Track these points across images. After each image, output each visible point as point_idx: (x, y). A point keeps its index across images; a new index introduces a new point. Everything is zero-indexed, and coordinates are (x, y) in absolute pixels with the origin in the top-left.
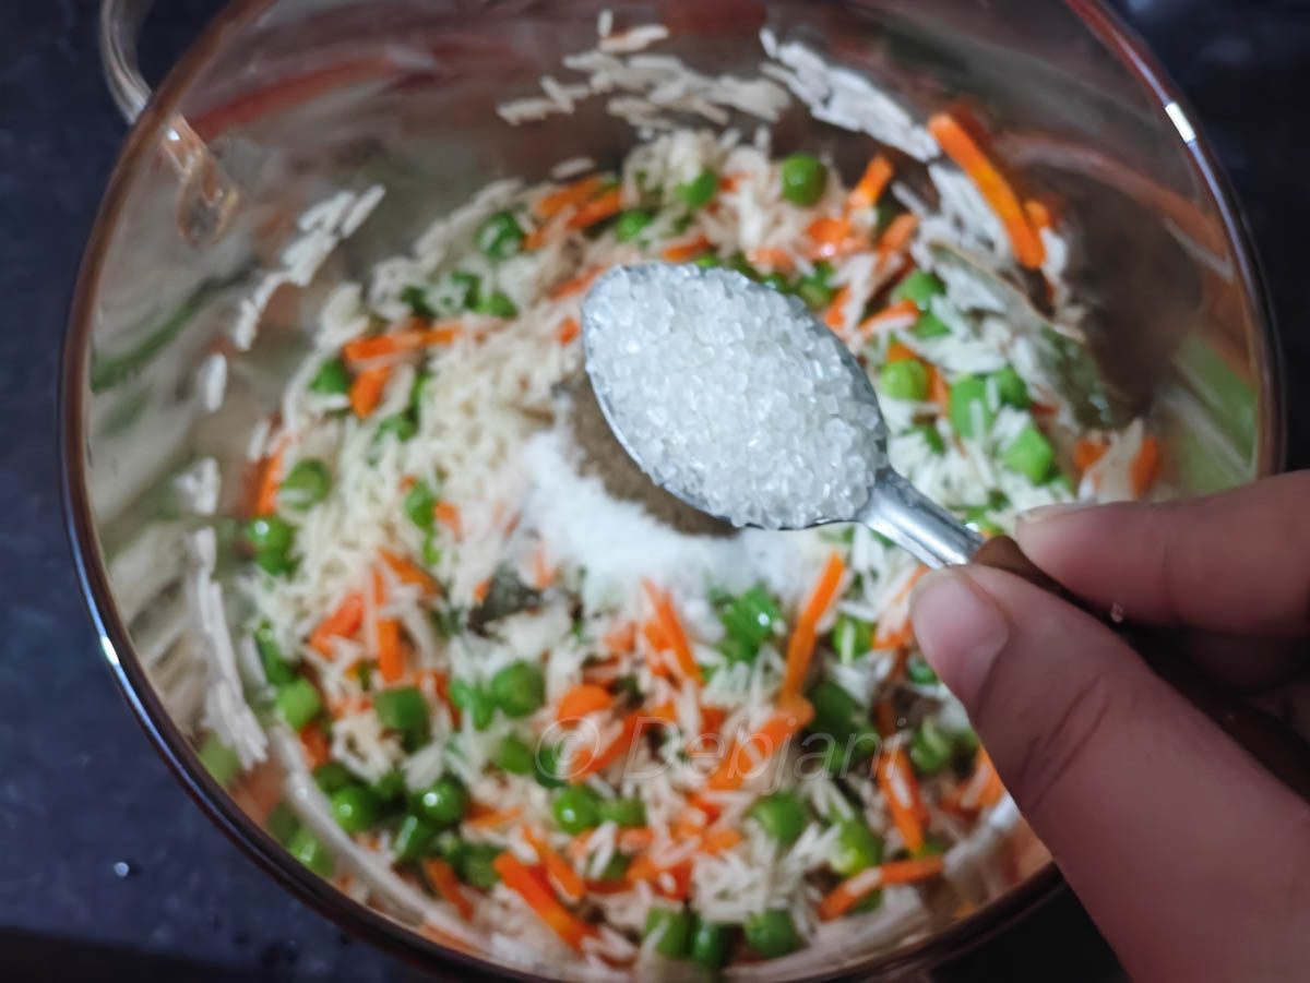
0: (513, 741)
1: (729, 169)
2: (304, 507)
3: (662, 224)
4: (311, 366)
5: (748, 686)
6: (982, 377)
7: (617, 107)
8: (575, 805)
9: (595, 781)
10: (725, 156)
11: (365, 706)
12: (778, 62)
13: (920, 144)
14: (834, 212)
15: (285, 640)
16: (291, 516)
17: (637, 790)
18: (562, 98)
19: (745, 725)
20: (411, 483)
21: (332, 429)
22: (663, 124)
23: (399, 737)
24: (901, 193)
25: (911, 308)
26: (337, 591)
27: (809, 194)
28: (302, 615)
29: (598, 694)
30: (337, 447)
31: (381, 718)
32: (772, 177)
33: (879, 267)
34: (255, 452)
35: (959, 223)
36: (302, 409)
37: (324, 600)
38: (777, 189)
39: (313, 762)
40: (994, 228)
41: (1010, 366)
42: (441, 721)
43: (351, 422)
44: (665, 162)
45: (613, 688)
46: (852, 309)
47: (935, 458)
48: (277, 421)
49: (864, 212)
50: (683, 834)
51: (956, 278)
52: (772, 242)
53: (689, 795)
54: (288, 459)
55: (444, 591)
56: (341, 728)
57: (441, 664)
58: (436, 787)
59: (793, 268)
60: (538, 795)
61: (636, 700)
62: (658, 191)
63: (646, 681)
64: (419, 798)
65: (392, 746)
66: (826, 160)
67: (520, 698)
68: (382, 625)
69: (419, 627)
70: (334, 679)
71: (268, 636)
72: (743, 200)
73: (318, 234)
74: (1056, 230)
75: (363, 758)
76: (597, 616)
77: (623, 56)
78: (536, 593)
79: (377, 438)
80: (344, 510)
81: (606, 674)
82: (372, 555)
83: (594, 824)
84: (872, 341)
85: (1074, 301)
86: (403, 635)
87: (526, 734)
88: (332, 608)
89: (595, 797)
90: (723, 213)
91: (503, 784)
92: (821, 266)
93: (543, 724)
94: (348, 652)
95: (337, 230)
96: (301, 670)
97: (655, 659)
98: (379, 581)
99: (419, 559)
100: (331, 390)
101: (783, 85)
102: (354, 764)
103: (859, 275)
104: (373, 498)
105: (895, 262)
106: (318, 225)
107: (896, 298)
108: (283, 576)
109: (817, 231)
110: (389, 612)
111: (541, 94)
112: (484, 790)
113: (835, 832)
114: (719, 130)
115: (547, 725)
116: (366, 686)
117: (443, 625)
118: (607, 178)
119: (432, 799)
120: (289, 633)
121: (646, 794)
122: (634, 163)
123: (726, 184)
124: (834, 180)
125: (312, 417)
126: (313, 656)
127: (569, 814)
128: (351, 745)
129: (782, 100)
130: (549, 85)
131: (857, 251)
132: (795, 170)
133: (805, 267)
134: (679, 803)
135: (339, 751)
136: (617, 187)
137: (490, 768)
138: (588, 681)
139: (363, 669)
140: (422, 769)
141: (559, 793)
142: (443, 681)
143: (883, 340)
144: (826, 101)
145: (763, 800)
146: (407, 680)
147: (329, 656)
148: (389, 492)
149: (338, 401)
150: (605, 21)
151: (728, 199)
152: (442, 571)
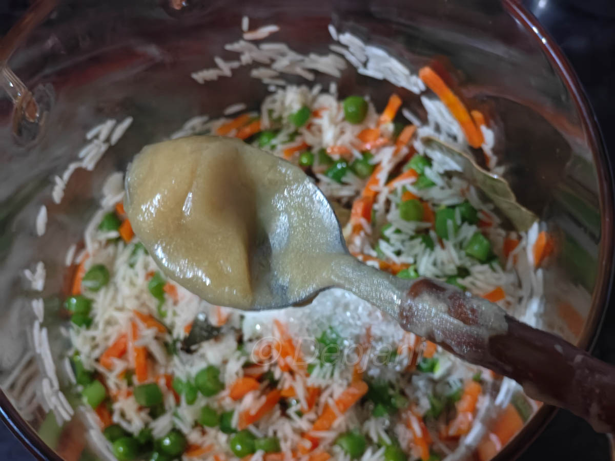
0: (207, 409)
1: (316, 106)
2: (96, 290)
3: (282, 137)
4: (98, 217)
5: (332, 374)
6: (453, 207)
7: (255, 73)
8: (242, 443)
9: (252, 428)
10: (314, 99)
11: (129, 394)
12: (338, 43)
13: (415, 85)
14: (372, 126)
15: (86, 360)
16: (89, 295)
17: (275, 433)
18: (225, 68)
19: (331, 396)
20: (151, 275)
21: (111, 249)
22: (281, 82)
23: (148, 411)
24: (407, 114)
25: (414, 173)
26: (113, 333)
27: (359, 117)
28: (95, 347)
29: (252, 382)
30: (114, 258)
31: (137, 400)
32: (339, 109)
33: (396, 153)
34: (68, 261)
35: (438, 128)
36: (94, 239)
37: (107, 339)
38: (342, 115)
39: (103, 425)
40: (456, 129)
41: (467, 201)
42: (170, 400)
43: (121, 245)
44: (283, 103)
45: (260, 379)
46: (382, 176)
47: (428, 250)
48: (81, 246)
49: (387, 124)
50: (299, 454)
51: (436, 155)
52: (339, 143)
53: (303, 434)
54: (87, 265)
55: (170, 332)
56: (117, 406)
57: (170, 371)
58: (168, 436)
59: (351, 155)
60: (223, 438)
61: (274, 384)
62: (280, 119)
63: (277, 374)
64: (160, 442)
65: (144, 415)
66: (367, 98)
67: (210, 385)
68: (136, 350)
69: (157, 350)
70: (112, 380)
71: (78, 358)
72: (324, 121)
73: (96, 142)
74: (489, 126)
75: (129, 422)
76: (251, 340)
77: (257, 42)
78: (218, 329)
79: (134, 253)
80: (117, 290)
81: (256, 372)
82: (131, 314)
83: (253, 452)
84: (394, 192)
85: (499, 164)
86: (149, 356)
87: (215, 405)
88: (111, 343)
89: (253, 437)
90: (314, 128)
91: (204, 433)
92: (365, 153)
93: (223, 398)
94: (119, 366)
95: (108, 140)
96: (95, 376)
97: (282, 363)
98: (134, 327)
99: (155, 314)
100: (109, 229)
101: (342, 56)
102: (124, 425)
103: (386, 158)
104: (132, 284)
105: (405, 151)
106: (96, 137)
107: (406, 170)
108: (84, 327)
109: (362, 136)
110: (140, 343)
111: (215, 66)
112: (194, 437)
113: (381, 451)
114: (310, 85)
115: (225, 399)
116: (130, 384)
117: (169, 349)
118: (254, 115)
119: (167, 442)
120: (88, 357)
121: (280, 435)
122: (266, 106)
123: (316, 114)
124: (372, 108)
125: (100, 243)
126: (101, 369)
127: (239, 447)
128: (123, 415)
129: (342, 65)
130: (219, 61)
131: (384, 145)
132: (351, 104)
133: (357, 154)
134: (297, 438)
135: (116, 418)
136: (259, 118)
137: (196, 425)
138: (246, 376)
139: (128, 374)
140: (161, 426)
141: (233, 436)
142: (170, 379)
143: (399, 191)
144: (365, 65)
145: (341, 435)
146: (150, 380)
147: (110, 368)
148: (141, 281)
149: (113, 234)
150: (245, 22)
151: (317, 121)
152: (168, 321)
